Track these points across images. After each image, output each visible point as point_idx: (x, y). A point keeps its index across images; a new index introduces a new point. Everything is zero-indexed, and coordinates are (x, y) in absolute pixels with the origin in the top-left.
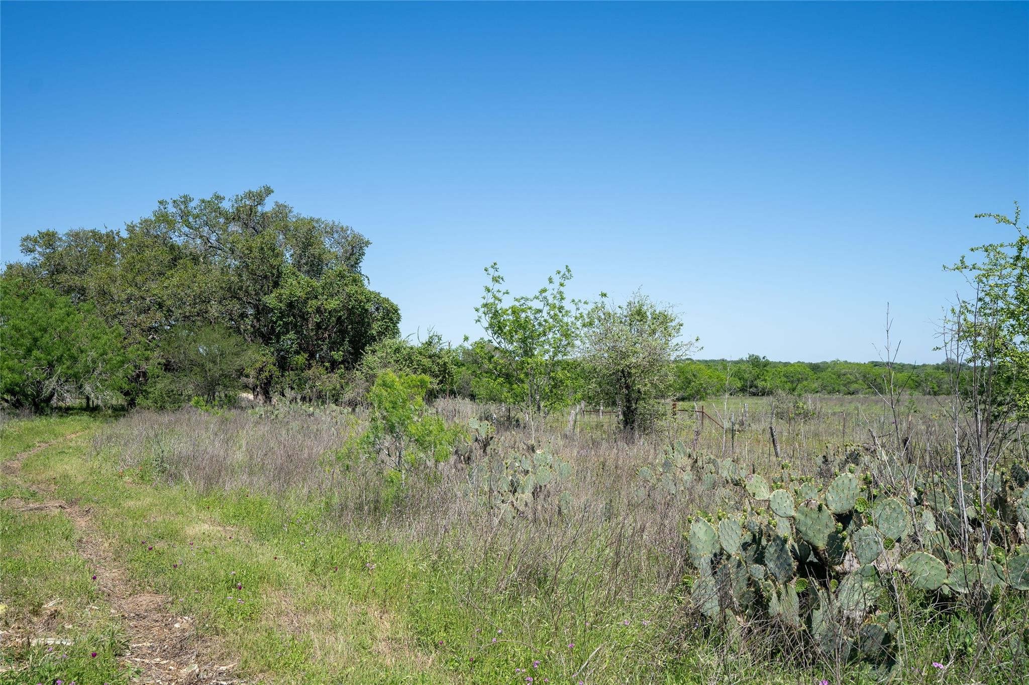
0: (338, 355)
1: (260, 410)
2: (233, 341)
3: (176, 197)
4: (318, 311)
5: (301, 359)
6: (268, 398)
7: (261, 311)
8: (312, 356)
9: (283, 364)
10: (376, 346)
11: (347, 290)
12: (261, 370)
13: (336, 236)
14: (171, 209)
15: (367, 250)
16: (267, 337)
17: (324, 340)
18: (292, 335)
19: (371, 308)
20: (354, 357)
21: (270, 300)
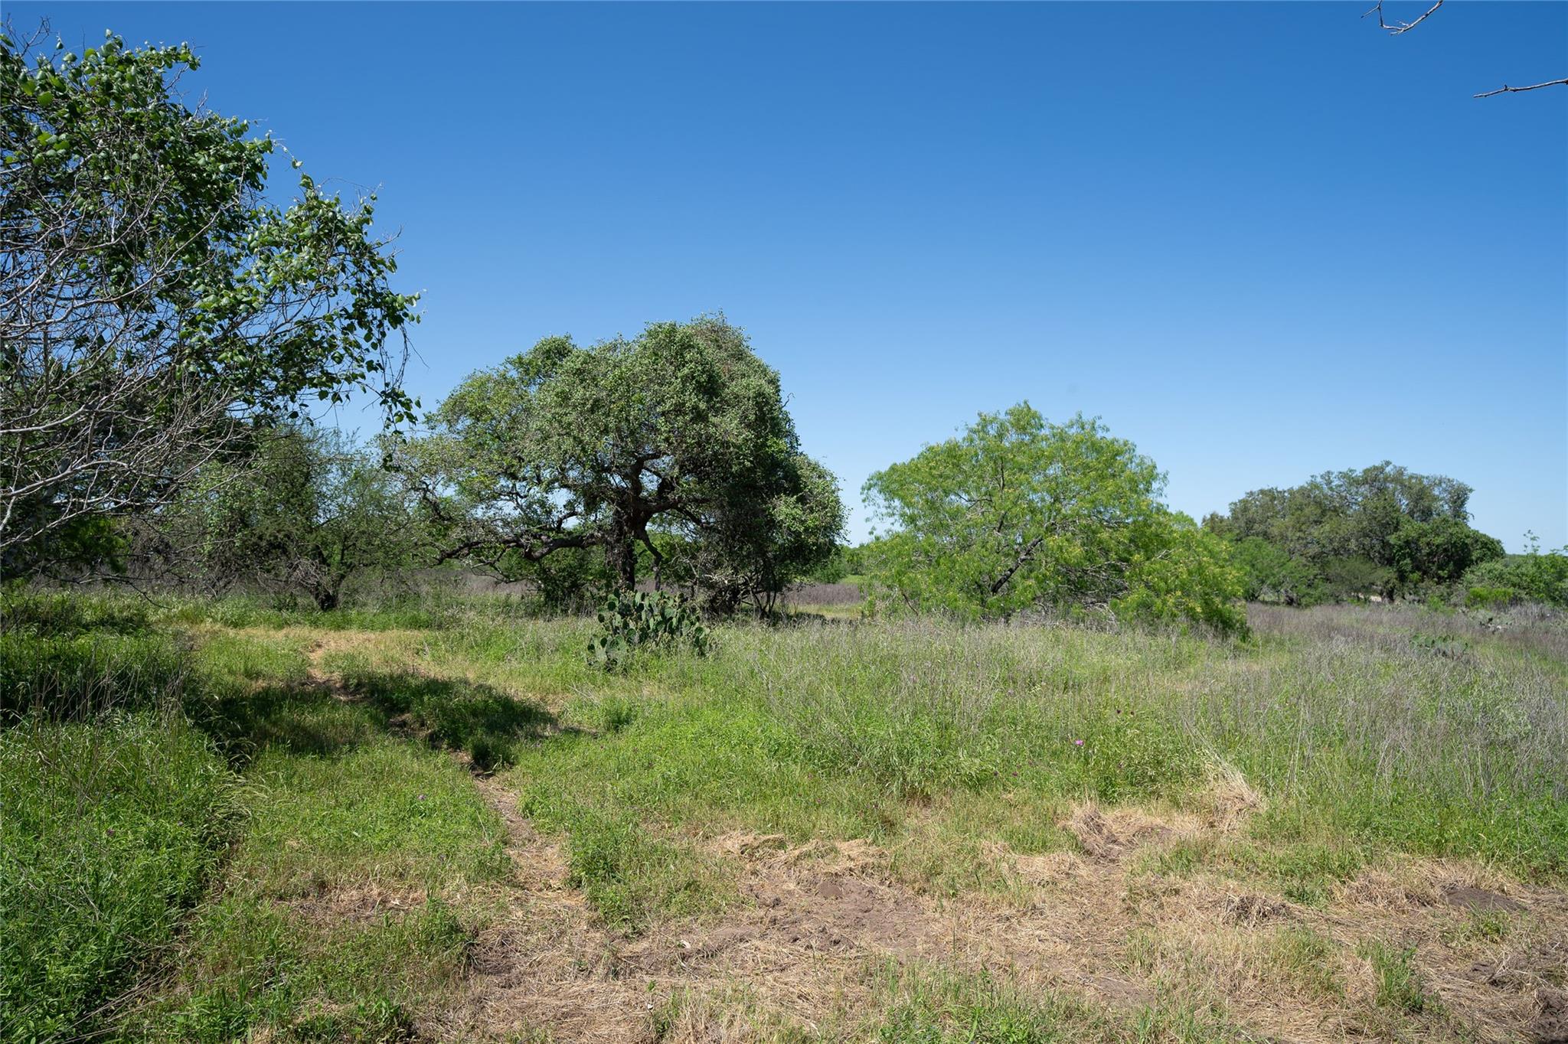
0: (1443, 573)
1: (1388, 606)
2: (1368, 565)
3: (1322, 473)
4: (1428, 544)
5: (1416, 576)
6: (1392, 599)
7: (1385, 545)
8: (1425, 573)
9: (1402, 577)
10: (1473, 568)
11: (1450, 531)
12: (1387, 582)
13: (1444, 485)
14: (1319, 480)
15: (1471, 495)
16: (1390, 561)
17: (1434, 563)
18: (1408, 560)
19: (1468, 541)
20: (1456, 576)
21: (1392, 539)
